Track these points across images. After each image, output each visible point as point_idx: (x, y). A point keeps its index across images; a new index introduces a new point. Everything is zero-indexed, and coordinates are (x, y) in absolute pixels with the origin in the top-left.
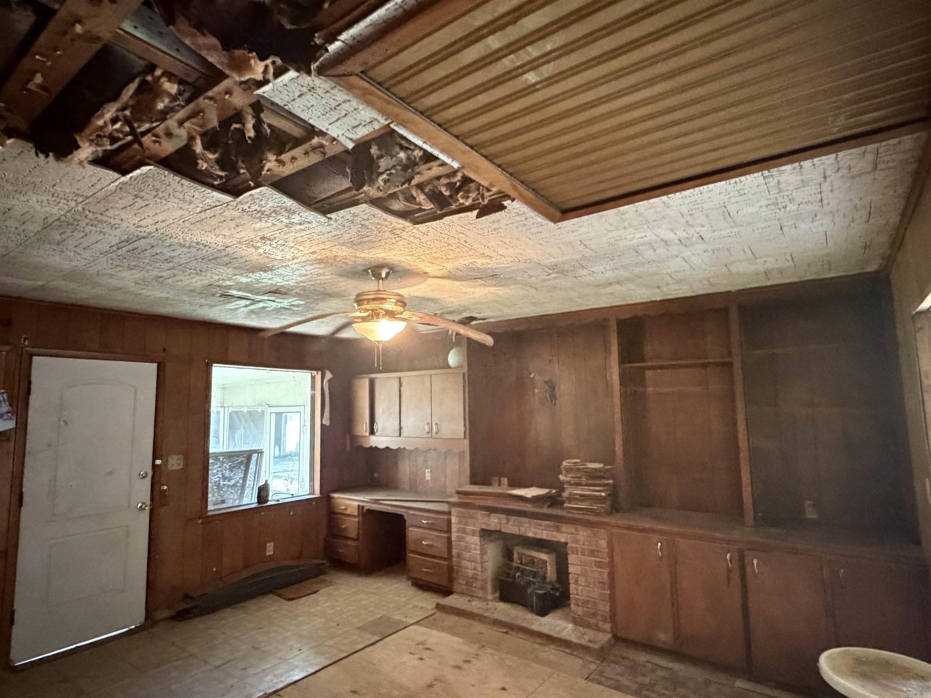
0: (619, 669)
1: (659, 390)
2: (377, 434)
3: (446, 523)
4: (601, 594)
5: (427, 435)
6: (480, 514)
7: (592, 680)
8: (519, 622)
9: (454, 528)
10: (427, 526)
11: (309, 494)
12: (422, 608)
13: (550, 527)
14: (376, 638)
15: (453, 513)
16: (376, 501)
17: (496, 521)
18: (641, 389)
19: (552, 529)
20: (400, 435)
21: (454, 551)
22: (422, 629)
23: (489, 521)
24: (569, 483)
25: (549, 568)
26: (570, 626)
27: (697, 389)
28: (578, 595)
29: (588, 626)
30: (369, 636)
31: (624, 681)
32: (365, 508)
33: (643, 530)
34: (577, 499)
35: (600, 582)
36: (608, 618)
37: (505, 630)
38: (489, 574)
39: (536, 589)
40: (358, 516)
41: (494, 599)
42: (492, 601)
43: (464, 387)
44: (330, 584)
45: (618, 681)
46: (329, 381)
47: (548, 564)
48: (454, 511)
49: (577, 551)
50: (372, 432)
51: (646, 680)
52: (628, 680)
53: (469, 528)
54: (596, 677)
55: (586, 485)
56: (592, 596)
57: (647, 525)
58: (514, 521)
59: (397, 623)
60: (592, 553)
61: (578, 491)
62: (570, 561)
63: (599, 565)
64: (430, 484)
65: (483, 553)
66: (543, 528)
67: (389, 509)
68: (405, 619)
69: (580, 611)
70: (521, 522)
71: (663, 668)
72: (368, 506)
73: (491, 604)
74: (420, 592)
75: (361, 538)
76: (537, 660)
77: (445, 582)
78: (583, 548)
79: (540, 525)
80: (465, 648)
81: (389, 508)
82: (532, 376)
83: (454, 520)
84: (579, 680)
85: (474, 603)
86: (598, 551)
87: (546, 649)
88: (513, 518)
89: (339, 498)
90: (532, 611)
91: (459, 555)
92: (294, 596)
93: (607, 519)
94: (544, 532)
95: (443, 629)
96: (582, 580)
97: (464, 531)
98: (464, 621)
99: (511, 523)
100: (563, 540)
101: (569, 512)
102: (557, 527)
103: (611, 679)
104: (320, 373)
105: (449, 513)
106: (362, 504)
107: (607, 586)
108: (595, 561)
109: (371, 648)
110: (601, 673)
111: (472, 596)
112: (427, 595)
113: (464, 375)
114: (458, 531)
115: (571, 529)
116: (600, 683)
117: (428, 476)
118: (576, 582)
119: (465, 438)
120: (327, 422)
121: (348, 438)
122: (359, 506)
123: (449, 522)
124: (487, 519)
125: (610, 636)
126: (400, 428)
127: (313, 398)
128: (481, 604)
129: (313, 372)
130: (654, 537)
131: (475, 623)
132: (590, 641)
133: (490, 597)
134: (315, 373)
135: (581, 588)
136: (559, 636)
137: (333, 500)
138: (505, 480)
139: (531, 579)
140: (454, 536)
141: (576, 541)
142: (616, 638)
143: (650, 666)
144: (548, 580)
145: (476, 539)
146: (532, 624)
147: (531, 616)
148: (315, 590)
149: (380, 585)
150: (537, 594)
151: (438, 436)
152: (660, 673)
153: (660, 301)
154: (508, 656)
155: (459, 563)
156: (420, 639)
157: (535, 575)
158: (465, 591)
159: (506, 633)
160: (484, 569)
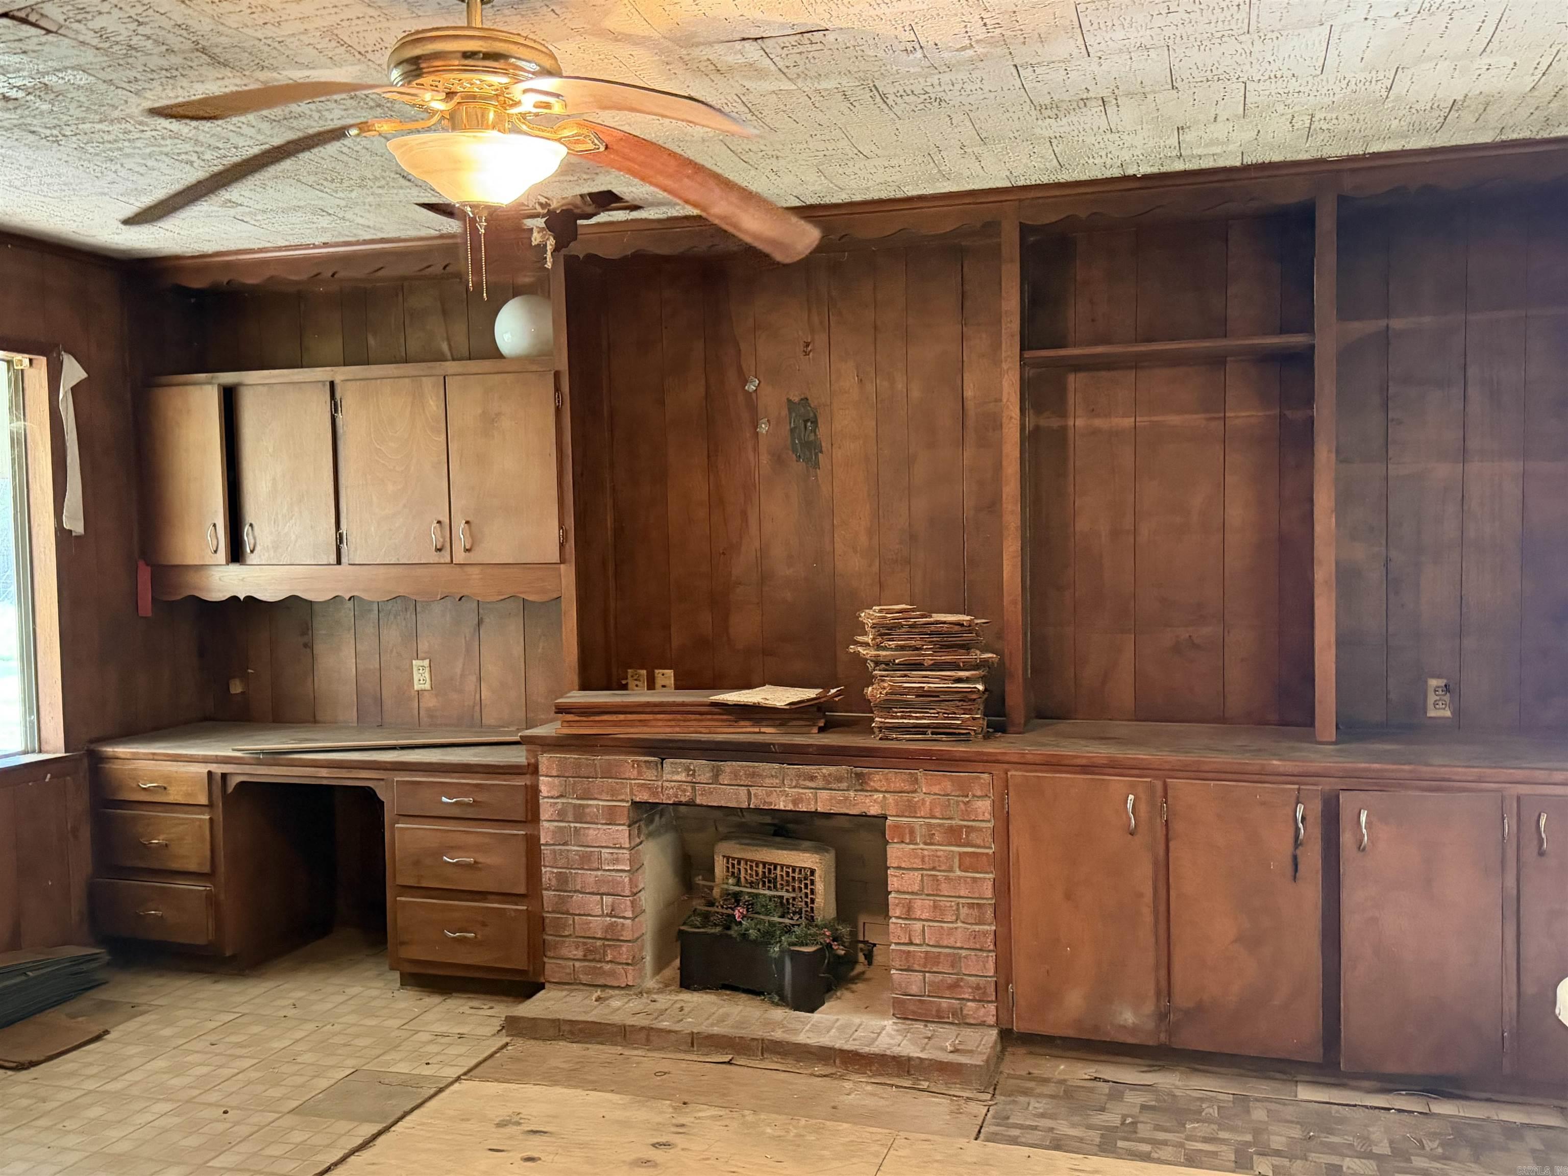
0: (1038, 1105)
1: (1098, 422)
2: (251, 559)
3: (520, 798)
4: (975, 935)
5: (434, 557)
6: (628, 763)
7: (993, 1138)
8: (759, 1032)
9: (546, 812)
10: (457, 812)
11: (25, 752)
12: (461, 1036)
13: (840, 779)
14: (370, 1129)
15: (542, 769)
16: (274, 757)
17: (682, 777)
18: (1054, 423)
19: (844, 785)
20: (339, 562)
21: (547, 873)
22: (493, 1088)
23: (659, 777)
24: (889, 665)
25: (819, 887)
26: (889, 1024)
27: (1196, 420)
28: (911, 943)
29: (939, 1018)
30: (343, 1126)
31: (1064, 1128)
32: (233, 782)
33: (1087, 768)
34: (907, 704)
35: (971, 906)
36: (991, 990)
37: (727, 1058)
38: (648, 925)
39: (795, 944)
40: (211, 805)
41: (666, 986)
42: (660, 991)
43: (558, 410)
44: (135, 1010)
45: (1051, 1129)
46: (75, 390)
47: (817, 877)
48: (545, 761)
49: (912, 832)
50: (236, 553)
51: (1112, 1118)
52: (1073, 1125)
53: (595, 805)
54: (994, 1129)
55: (938, 666)
56: (951, 942)
57: (1099, 752)
58: (736, 775)
59: (408, 1083)
60: (954, 835)
61: (915, 681)
62: (892, 862)
63: (969, 863)
64: (430, 702)
65: (636, 868)
66: (820, 783)
67: (324, 776)
68: (427, 1071)
69: (915, 983)
70: (753, 775)
71: (1134, 1087)
72: (239, 774)
73: (664, 1000)
74: (433, 1000)
75: (222, 868)
76: (836, 1113)
77: (519, 961)
78: (929, 825)
79: (812, 778)
80: (641, 1114)
81: (324, 772)
82: (751, 387)
83: (546, 785)
84: (962, 1142)
85: (616, 1003)
86: (970, 829)
87: (848, 1085)
88: (728, 767)
89: (136, 757)
90: (783, 1001)
91: (563, 880)
92: (35, 1058)
93: (992, 748)
94: (824, 795)
95: (552, 1078)
96: (921, 908)
97: (580, 815)
98: (608, 1052)
99: (725, 779)
100: (874, 810)
101: (886, 739)
102: (859, 776)
103: (1035, 1128)
104: (42, 361)
105: (533, 769)
106: (218, 769)
107: (989, 913)
108: (961, 855)
109: (366, 1155)
110: (1003, 1119)
111: (604, 987)
112: (459, 1005)
113: (557, 375)
114: (561, 816)
115: (897, 779)
116: (1014, 1141)
117: (421, 679)
118: (908, 915)
119: (563, 561)
120: (75, 524)
121: (145, 575)
122: (210, 773)
123: (533, 793)
124: (650, 774)
125: (994, 1032)
126: (340, 539)
127: (19, 443)
128: (636, 1004)
129: (17, 357)
130: (1117, 783)
131: (635, 1053)
132: (955, 1051)
133: (651, 983)
134: (22, 360)
135: (918, 925)
136: (874, 1049)
137: (116, 766)
138: (666, 676)
139: (776, 919)
140: (547, 830)
141: (911, 809)
142: (1007, 1037)
143: (1105, 1088)
144: (819, 919)
145: (621, 833)
146: (796, 1032)
147: (779, 1014)
148: (96, 1030)
149: (299, 994)
150: (795, 955)
151: (474, 557)
152: (1134, 1099)
153: (1146, 177)
154: (763, 1116)
155: (562, 900)
156: (503, 1112)
157: (784, 907)
158: (584, 978)
159: (729, 1063)
160: (638, 913)
